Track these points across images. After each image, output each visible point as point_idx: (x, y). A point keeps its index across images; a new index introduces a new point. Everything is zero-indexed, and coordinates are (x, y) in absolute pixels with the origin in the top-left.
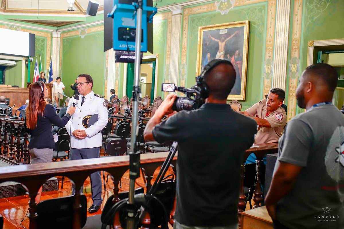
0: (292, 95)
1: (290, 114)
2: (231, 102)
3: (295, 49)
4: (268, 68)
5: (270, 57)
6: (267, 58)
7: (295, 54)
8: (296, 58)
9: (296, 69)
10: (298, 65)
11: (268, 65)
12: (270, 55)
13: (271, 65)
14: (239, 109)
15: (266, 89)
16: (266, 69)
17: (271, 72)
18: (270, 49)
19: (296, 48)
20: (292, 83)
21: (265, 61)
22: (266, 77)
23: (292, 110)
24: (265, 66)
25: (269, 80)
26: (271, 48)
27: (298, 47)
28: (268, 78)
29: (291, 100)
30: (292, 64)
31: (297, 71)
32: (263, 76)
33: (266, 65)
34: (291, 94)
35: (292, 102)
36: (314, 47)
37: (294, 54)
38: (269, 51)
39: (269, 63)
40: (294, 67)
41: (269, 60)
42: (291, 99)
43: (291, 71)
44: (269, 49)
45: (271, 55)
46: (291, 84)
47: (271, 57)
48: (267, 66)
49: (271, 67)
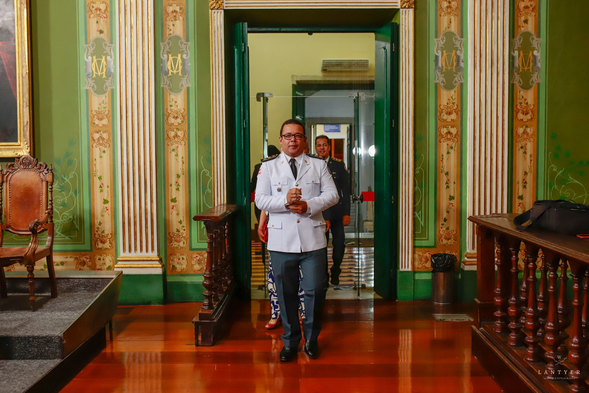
0: (176, 136)
1: (174, 187)
2: (12, 165)
3: (175, 14)
4: (99, 62)
5: (101, 32)
6: (94, 34)
7: (177, 28)
8: (178, 38)
9: (180, 68)
10: (184, 56)
11: (99, 56)
12: (101, 28)
13: (106, 55)
14: (44, 183)
15: (97, 122)
16: (93, 67)
17: (109, 74)
18: (100, 10)
19: (175, 11)
20: (173, 103)
21: (87, 42)
22: (93, 87)
23: (178, 176)
24: (90, 58)
25: (104, 98)
26: (103, 7)
27: (180, 9)
28: (100, 91)
29: (173, 150)
30: (168, 53)
31: (184, 71)
32: (85, 85)
33: (92, 55)
34: (172, 134)
35: (177, 155)
36: (226, 12)
37: (171, 27)
38: (99, 15)
39: (100, 49)
40: (175, 61)
41: (98, 41)
42: (174, 147)
43: (167, 73)
44: (96, 9)
45: (103, 26)
46: (171, 106)
47: (105, 32)
48: (94, 57)
49: (106, 60)
